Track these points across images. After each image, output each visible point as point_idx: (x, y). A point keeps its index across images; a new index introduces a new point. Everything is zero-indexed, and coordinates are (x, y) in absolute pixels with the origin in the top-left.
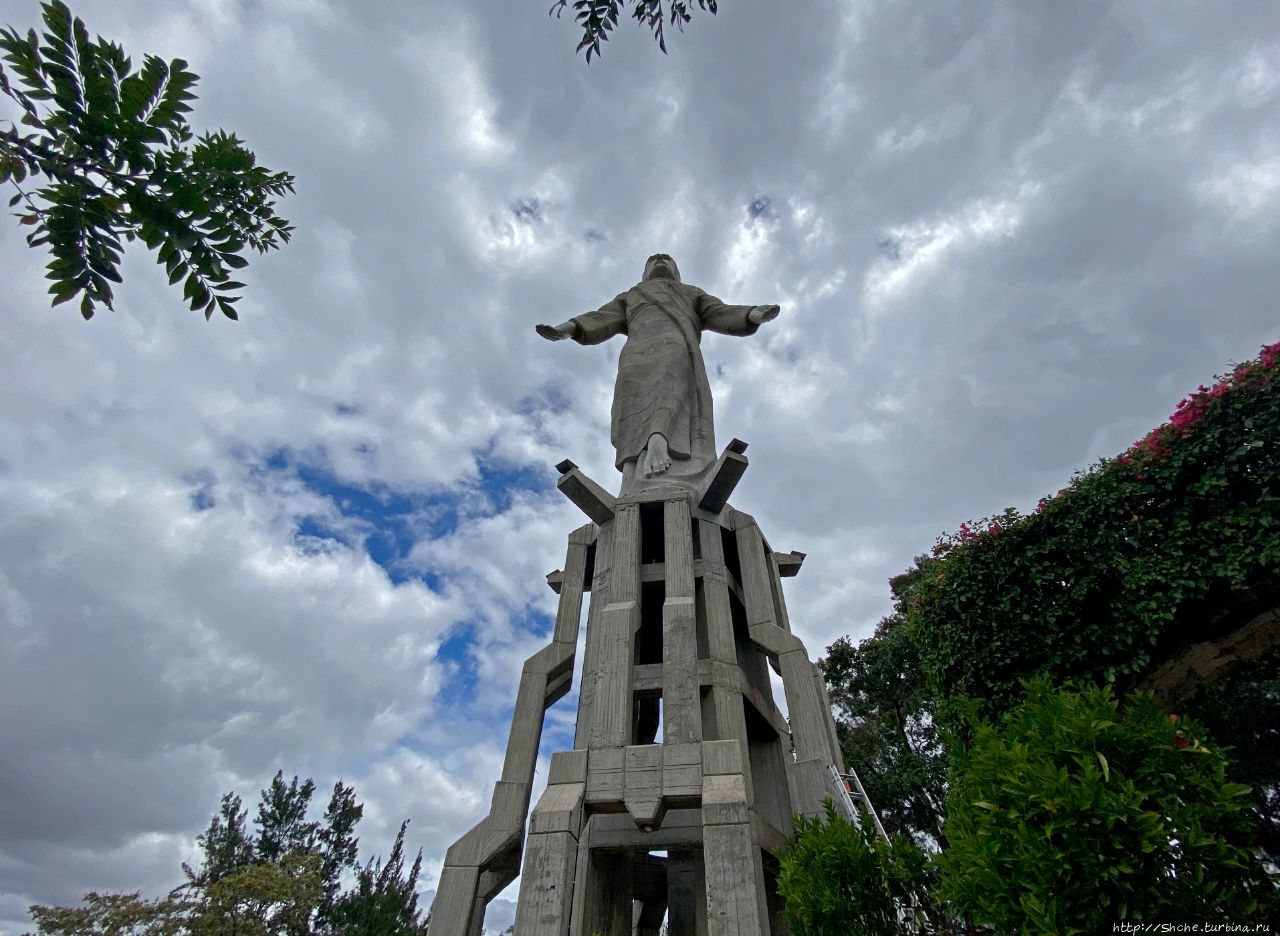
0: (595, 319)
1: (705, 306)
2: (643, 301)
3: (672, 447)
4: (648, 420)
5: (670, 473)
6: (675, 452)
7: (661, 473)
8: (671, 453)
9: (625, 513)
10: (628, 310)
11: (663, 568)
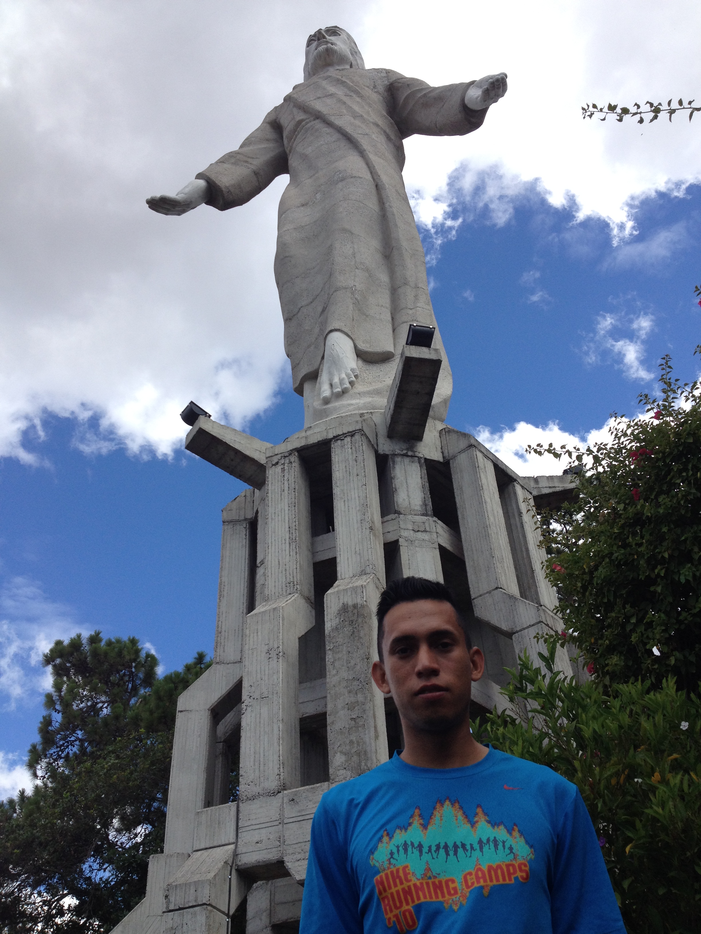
0: (234, 164)
1: (402, 96)
2: (300, 116)
3: (362, 346)
4: (323, 311)
5: (359, 388)
6: (366, 353)
7: (344, 392)
8: (360, 354)
9: (279, 468)
10: (285, 134)
11: (334, 539)
